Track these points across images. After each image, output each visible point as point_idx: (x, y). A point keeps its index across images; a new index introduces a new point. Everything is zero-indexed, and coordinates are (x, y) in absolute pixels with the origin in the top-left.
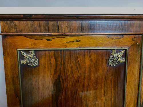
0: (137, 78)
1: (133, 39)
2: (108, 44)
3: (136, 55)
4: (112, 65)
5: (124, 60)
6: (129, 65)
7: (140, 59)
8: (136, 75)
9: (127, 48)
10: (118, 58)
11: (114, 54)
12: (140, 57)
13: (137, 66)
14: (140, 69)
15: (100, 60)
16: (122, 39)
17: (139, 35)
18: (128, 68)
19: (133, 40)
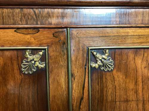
0: (66, 90)
1: (53, 34)
2: (18, 42)
3: (61, 57)
4: (26, 73)
5: (44, 65)
6: (51, 72)
7: (66, 63)
8: (64, 86)
9: (46, 47)
10: (35, 61)
11: (29, 56)
12: (66, 60)
13: (63, 73)
14: (68, 78)
15: (9, 66)
16: (38, 34)
17: (62, 29)
18: (50, 76)
19: (54, 36)
